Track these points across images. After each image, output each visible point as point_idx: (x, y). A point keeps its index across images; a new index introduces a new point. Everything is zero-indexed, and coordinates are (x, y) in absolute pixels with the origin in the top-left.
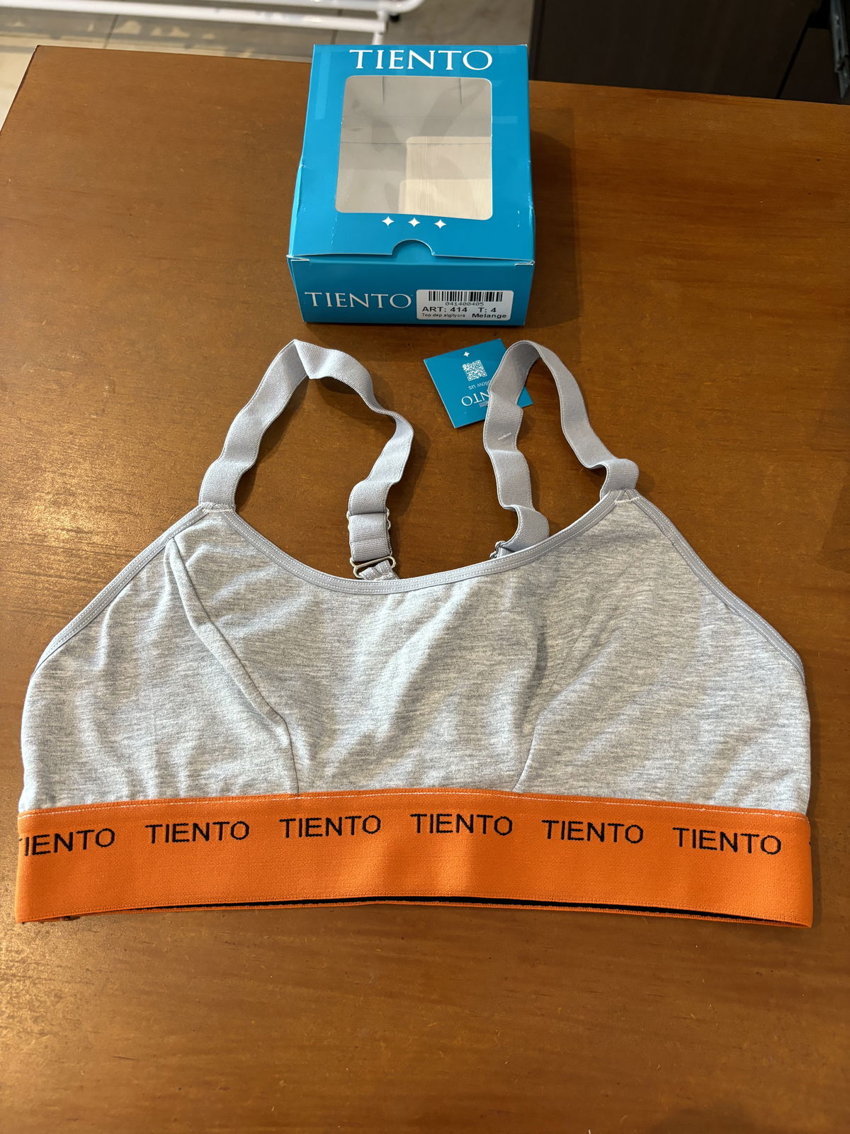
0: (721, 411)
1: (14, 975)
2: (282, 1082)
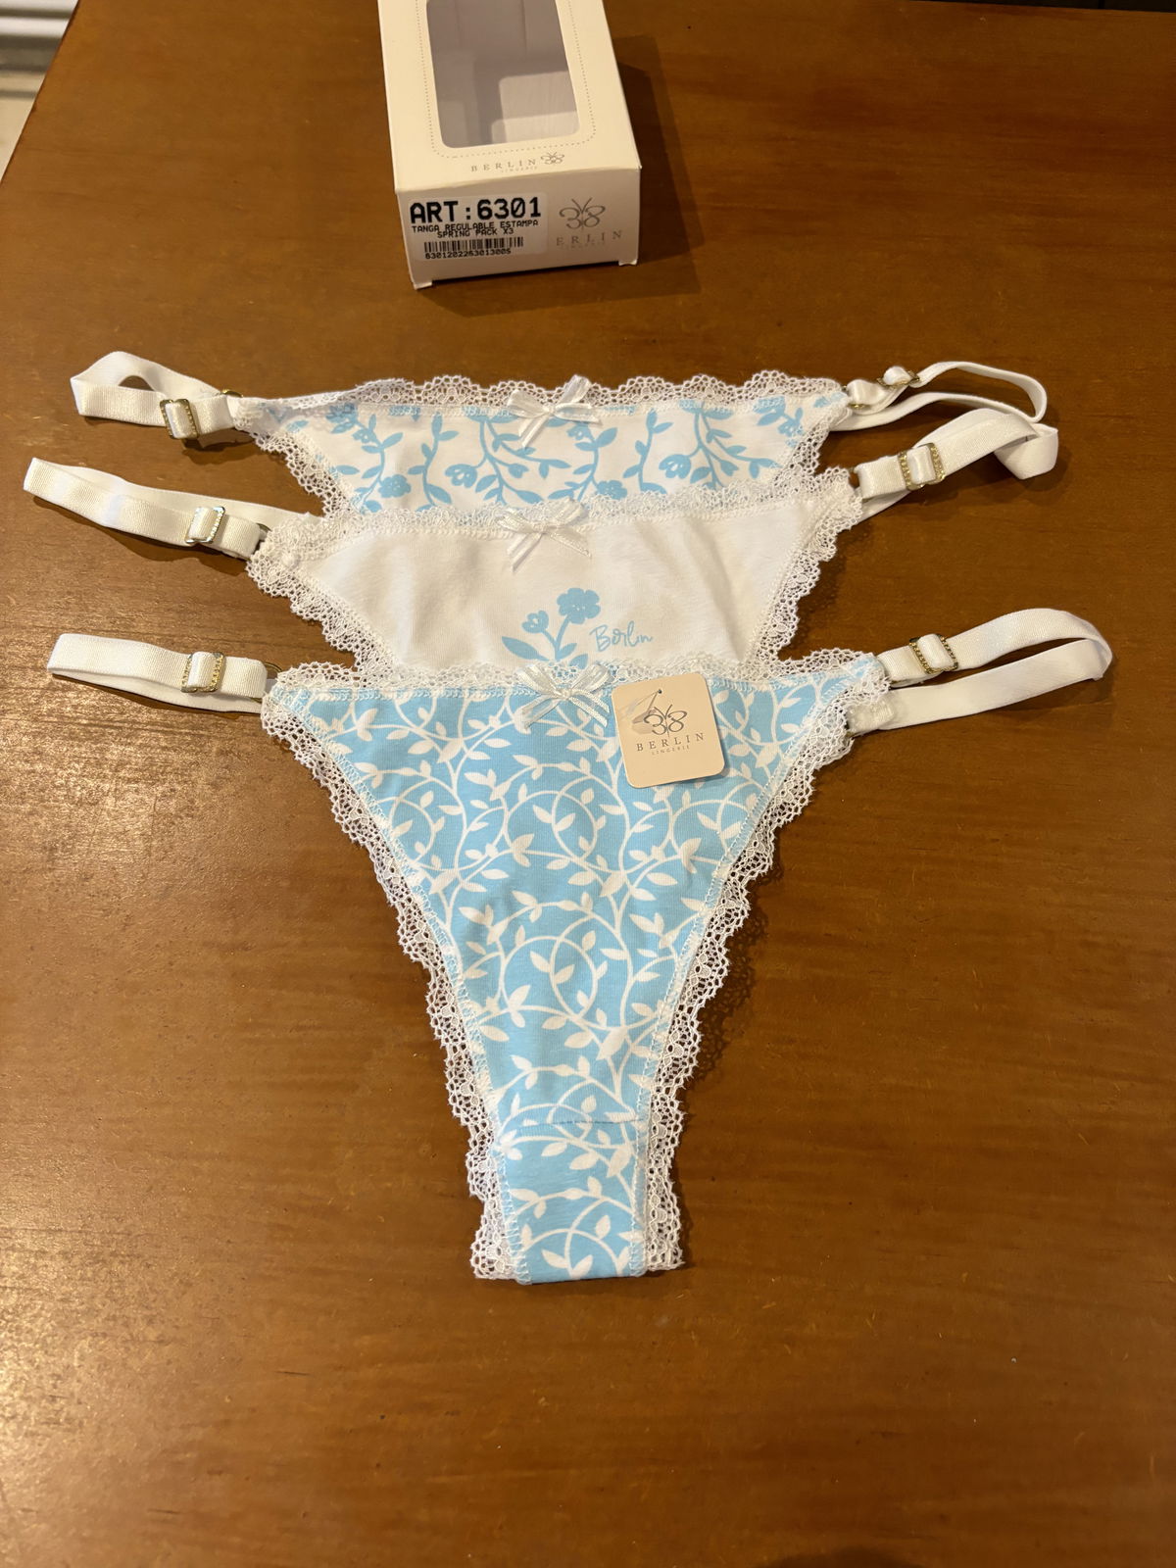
0: (1120, 417)
1: (113, 1254)
2: (543, 1399)
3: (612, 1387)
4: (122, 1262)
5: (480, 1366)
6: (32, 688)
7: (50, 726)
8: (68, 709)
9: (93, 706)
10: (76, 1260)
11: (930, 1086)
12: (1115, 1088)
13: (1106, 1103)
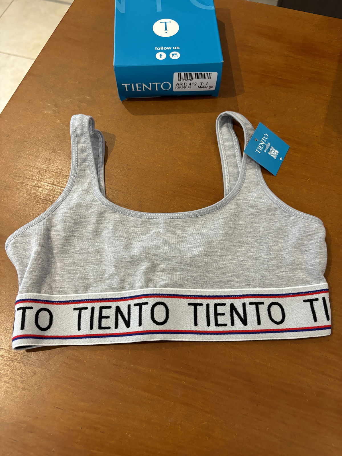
3: (151, 436)
4: (18, 362)
5: (114, 420)
6: (30, 185)
7: (33, 197)
8: (39, 193)
9: (46, 194)
10: (5, 358)
11: (270, 365)
12: (329, 380)
13: (324, 384)
